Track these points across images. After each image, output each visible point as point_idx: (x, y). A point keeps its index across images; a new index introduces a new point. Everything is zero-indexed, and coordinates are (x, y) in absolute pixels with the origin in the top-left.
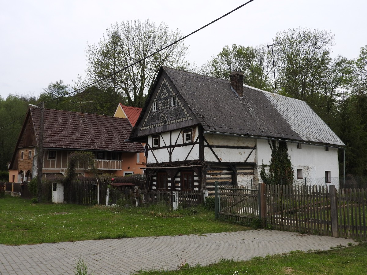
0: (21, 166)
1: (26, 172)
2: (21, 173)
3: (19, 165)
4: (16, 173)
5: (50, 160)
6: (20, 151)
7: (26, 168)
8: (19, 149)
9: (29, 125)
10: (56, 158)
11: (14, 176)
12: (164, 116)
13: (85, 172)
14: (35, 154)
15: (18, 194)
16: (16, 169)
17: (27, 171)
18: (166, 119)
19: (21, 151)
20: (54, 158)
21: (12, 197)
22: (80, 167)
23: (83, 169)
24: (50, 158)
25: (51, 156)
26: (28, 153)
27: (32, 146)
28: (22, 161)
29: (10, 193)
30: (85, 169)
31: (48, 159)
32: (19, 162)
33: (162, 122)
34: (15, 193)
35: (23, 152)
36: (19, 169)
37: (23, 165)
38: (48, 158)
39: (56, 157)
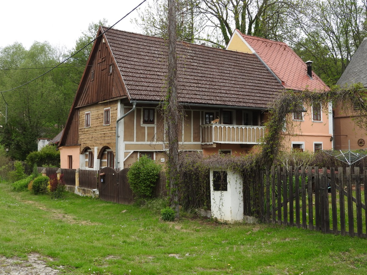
0: (84, 139)
1: (98, 149)
2: (86, 151)
3: (80, 137)
4: (75, 152)
5: (146, 126)
6: (81, 113)
7: (98, 142)
8: (79, 109)
9: (100, 61)
10: (155, 123)
11: (70, 157)
13: (203, 149)
14: (119, 116)
15: (94, 192)
16: (76, 144)
17: (101, 147)
19: (83, 112)
20: (152, 122)
21: (78, 196)
22: (194, 140)
23: (200, 143)
24: (145, 122)
25: (146, 119)
26: (102, 114)
27: (111, 100)
28: (86, 130)
29: (72, 189)
30: (203, 143)
31: (142, 125)
32: (80, 133)
34: (84, 190)
35: (88, 114)
36: (82, 145)
37: (90, 136)
38: (142, 122)
39: (155, 121)
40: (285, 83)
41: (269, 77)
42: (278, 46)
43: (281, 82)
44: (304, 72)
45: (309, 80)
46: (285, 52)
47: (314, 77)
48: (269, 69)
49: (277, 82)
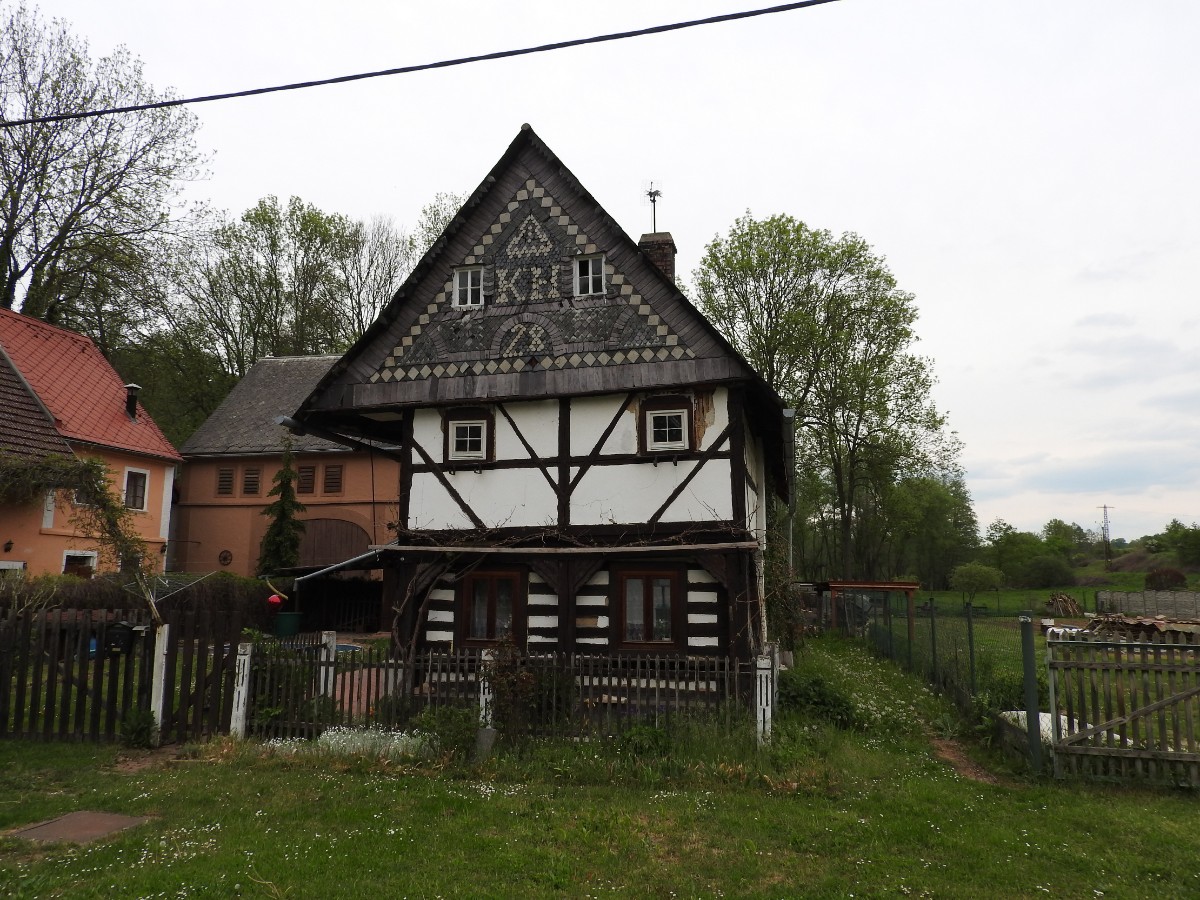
12: (526, 334)
18: (537, 345)
33: (514, 359)
40: (64, 422)
41: (24, 406)
42: (67, 343)
43: (53, 420)
44: (120, 405)
45: (126, 423)
46: (81, 356)
47: (140, 419)
48: (30, 387)
49: (43, 420)
